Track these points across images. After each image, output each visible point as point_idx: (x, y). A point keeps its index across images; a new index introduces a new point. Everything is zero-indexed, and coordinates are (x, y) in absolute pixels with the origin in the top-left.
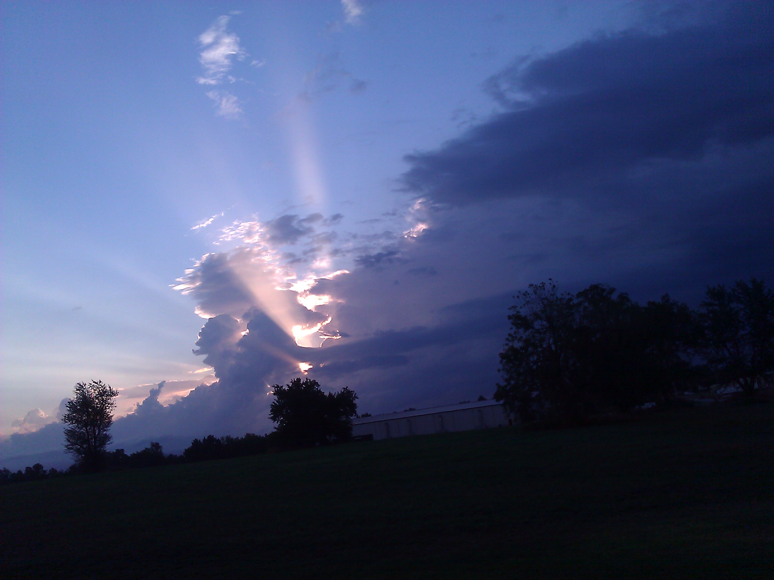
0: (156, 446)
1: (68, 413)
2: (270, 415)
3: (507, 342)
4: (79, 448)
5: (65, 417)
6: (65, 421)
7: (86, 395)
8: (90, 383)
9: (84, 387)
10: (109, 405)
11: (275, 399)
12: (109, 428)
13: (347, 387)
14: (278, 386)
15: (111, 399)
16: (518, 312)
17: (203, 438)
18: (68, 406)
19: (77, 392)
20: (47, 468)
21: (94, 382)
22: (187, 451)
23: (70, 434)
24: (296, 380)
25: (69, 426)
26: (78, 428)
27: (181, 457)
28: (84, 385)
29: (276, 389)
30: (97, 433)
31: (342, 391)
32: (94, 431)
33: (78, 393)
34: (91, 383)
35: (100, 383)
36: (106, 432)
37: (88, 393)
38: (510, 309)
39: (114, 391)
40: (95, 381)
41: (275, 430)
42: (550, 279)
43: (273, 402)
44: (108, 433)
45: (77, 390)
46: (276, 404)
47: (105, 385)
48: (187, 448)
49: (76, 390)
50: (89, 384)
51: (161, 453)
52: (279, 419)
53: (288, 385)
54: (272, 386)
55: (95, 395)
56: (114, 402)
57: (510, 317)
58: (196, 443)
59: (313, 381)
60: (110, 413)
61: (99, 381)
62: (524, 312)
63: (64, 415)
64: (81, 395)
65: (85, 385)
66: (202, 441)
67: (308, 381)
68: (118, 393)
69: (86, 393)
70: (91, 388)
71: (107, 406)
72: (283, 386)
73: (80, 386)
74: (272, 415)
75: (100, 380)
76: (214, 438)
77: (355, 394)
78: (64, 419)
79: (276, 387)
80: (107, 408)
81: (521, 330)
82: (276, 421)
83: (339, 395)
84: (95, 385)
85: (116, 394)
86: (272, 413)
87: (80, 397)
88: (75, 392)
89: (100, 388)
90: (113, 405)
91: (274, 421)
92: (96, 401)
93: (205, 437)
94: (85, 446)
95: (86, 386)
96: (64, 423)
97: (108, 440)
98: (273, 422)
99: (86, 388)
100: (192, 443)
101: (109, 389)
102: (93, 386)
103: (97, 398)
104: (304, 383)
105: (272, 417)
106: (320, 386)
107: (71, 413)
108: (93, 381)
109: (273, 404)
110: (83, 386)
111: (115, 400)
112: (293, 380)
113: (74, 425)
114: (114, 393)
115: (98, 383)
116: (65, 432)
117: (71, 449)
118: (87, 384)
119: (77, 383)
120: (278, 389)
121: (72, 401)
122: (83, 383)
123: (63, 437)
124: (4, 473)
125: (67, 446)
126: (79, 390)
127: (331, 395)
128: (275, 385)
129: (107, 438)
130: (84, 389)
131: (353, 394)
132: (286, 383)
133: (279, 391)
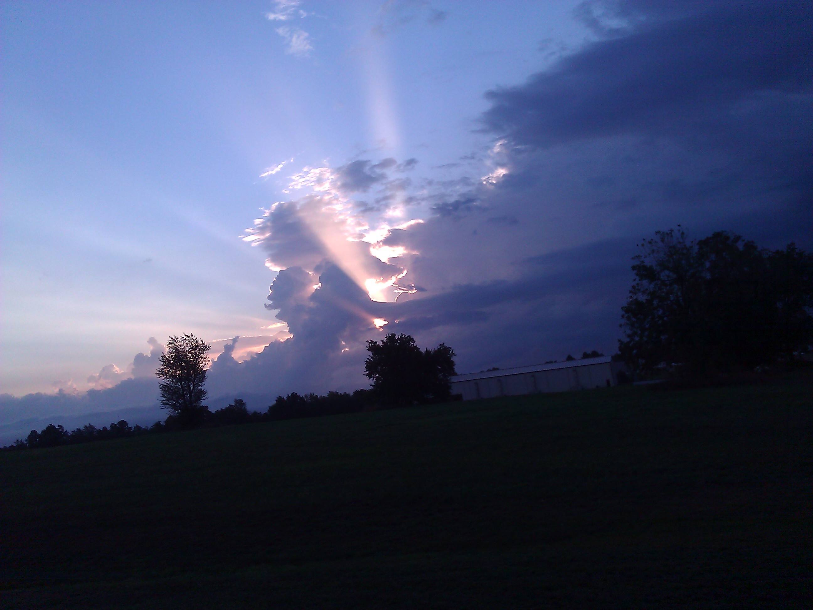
0: (240, 403)
1: (162, 368)
2: (365, 371)
3: (631, 295)
4: (174, 403)
5: (159, 371)
6: (159, 376)
7: (179, 348)
9: (176, 341)
10: (203, 360)
11: (369, 355)
12: (203, 383)
13: (444, 343)
14: (372, 342)
15: (203, 353)
16: (643, 262)
17: (287, 395)
18: (162, 360)
19: (169, 345)
20: (131, 424)
21: (186, 336)
22: (272, 409)
23: (165, 388)
24: (391, 335)
25: (163, 380)
26: (173, 383)
27: (266, 414)
29: (370, 344)
30: (192, 389)
31: (439, 347)
32: (189, 386)
33: (171, 347)
34: (183, 337)
36: (200, 387)
37: (180, 347)
38: (633, 258)
39: (206, 345)
41: (372, 388)
42: (679, 226)
43: (368, 359)
44: (203, 388)
45: (170, 343)
46: (371, 360)
47: (196, 339)
48: (271, 406)
49: (168, 344)
50: (181, 338)
51: (245, 409)
52: (374, 376)
53: (382, 341)
54: (367, 342)
55: (187, 349)
56: (206, 356)
57: (634, 268)
58: (280, 400)
59: (408, 336)
60: (203, 368)
61: (191, 334)
62: (649, 262)
63: (158, 370)
64: (174, 349)
65: (177, 338)
66: (285, 398)
67: (403, 336)
68: (210, 346)
69: (178, 347)
70: (183, 342)
71: (201, 360)
72: (377, 342)
73: (172, 340)
74: (367, 372)
76: (298, 396)
77: (453, 351)
78: (158, 373)
79: (370, 343)
80: (200, 362)
81: (645, 282)
82: (372, 378)
83: (435, 351)
84: (187, 338)
85: (209, 348)
86: (367, 369)
87: (173, 351)
88: (167, 346)
89: (192, 341)
90: (206, 360)
92: (189, 355)
93: (288, 395)
94: (180, 401)
95: (178, 340)
96: (159, 378)
97: (203, 396)
98: (369, 379)
99: (178, 341)
100: (276, 400)
101: (201, 342)
102: (185, 339)
103: (190, 352)
104: (398, 339)
105: (367, 374)
106: (416, 342)
107: (165, 367)
108: (184, 334)
109: (368, 361)
110: (175, 339)
111: (208, 354)
112: (388, 335)
113: (168, 379)
114: (207, 347)
116: (160, 386)
117: (167, 404)
118: (180, 338)
119: (170, 337)
120: (372, 344)
121: (165, 355)
122: (175, 337)
123: (158, 392)
124: (90, 429)
125: (162, 401)
126: (172, 344)
127: (427, 352)
128: (369, 341)
129: (202, 393)
130: (177, 342)
131: (450, 351)
132: (380, 339)
133: (373, 347)
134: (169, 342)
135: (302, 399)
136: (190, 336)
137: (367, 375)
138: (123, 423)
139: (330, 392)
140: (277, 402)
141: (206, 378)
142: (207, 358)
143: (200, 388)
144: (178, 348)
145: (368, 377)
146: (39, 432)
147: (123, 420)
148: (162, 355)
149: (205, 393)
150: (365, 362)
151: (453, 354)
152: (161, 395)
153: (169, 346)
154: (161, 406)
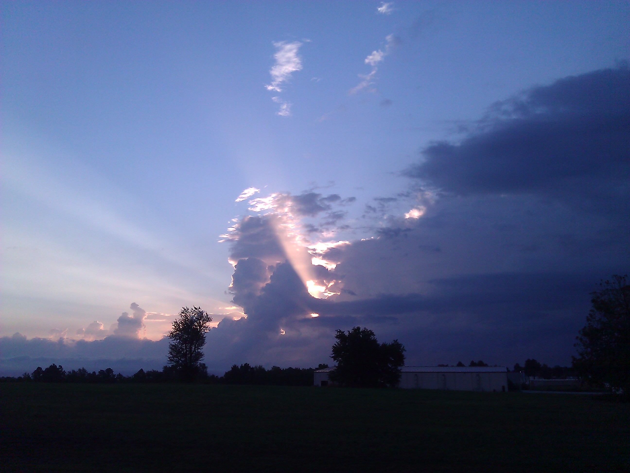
1: (173, 331)
2: (332, 354)
3: (588, 321)
10: (205, 329)
11: (336, 342)
12: (202, 347)
13: (397, 340)
15: (206, 323)
16: (599, 297)
17: (241, 365)
18: (174, 325)
20: (116, 373)
21: (195, 308)
22: (227, 374)
23: (173, 348)
24: (356, 327)
25: (173, 341)
26: (180, 344)
27: (222, 378)
30: (193, 350)
32: (191, 348)
37: (190, 316)
38: (592, 294)
39: (209, 317)
40: (196, 307)
41: (335, 368)
43: (335, 344)
44: (201, 351)
45: (182, 313)
46: (337, 346)
47: (202, 311)
48: (227, 372)
50: (192, 309)
52: (338, 359)
53: (349, 332)
54: (336, 331)
55: (194, 319)
56: (208, 326)
57: (592, 301)
58: (235, 368)
59: (369, 331)
60: (203, 335)
61: (199, 307)
62: (604, 298)
63: (171, 332)
64: (184, 317)
66: (239, 367)
67: (366, 330)
68: (212, 319)
70: (192, 312)
71: (203, 328)
72: (344, 332)
73: (184, 310)
74: (334, 355)
77: (404, 347)
78: (169, 335)
79: (339, 332)
80: (203, 330)
82: (336, 361)
83: (390, 346)
84: (196, 310)
85: (211, 320)
87: (183, 319)
88: (180, 314)
89: (199, 313)
90: (207, 329)
92: (195, 323)
95: (189, 310)
96: (170, 338)
97: (200, 357)
98: (334, 361)
99: (189, 312)
101: (206, 315)
102: (194, 311)
103: (196, 321)
104: (362, 332)
106: (375, 336)
107: (176, 331)
108: (194, 307)
109: (335, 345)
110: (187, 310)
112: (354, 328)
113: (177, 341)
114: (209, 319)
116: (170, 345)
117: (173, 360)
119: (183, 307)
120: (340, 333)
121: (177, 321)
122: (187, 308)
123: (167, 350)
124: (83, 372)
125: (169, 358)
126: (184, 313)
127: (384, 345)
128: (338, 330)
129: (200, 355)
130: (187, 312)
131: (402, 346)
132: (347, 330)
133: (341, 336)
134: (182, 311)
135: (253, 368)
136: (198, 309)
137: (332, 357)
138: (109, 371)
139: (273, 366)
140: (232, 369)
141: (205, 344)
142: (208, 328)
143: (199, 351)
144: (188, 317)
145: (333, 359)
146: (44, 369)
147: (110, 368)
148: (175, 321)
149: (203, 355)
150: (333, 346)
151: (404, 350)
152: (169, 353)
153: (182, 315)
154: (168, 361)
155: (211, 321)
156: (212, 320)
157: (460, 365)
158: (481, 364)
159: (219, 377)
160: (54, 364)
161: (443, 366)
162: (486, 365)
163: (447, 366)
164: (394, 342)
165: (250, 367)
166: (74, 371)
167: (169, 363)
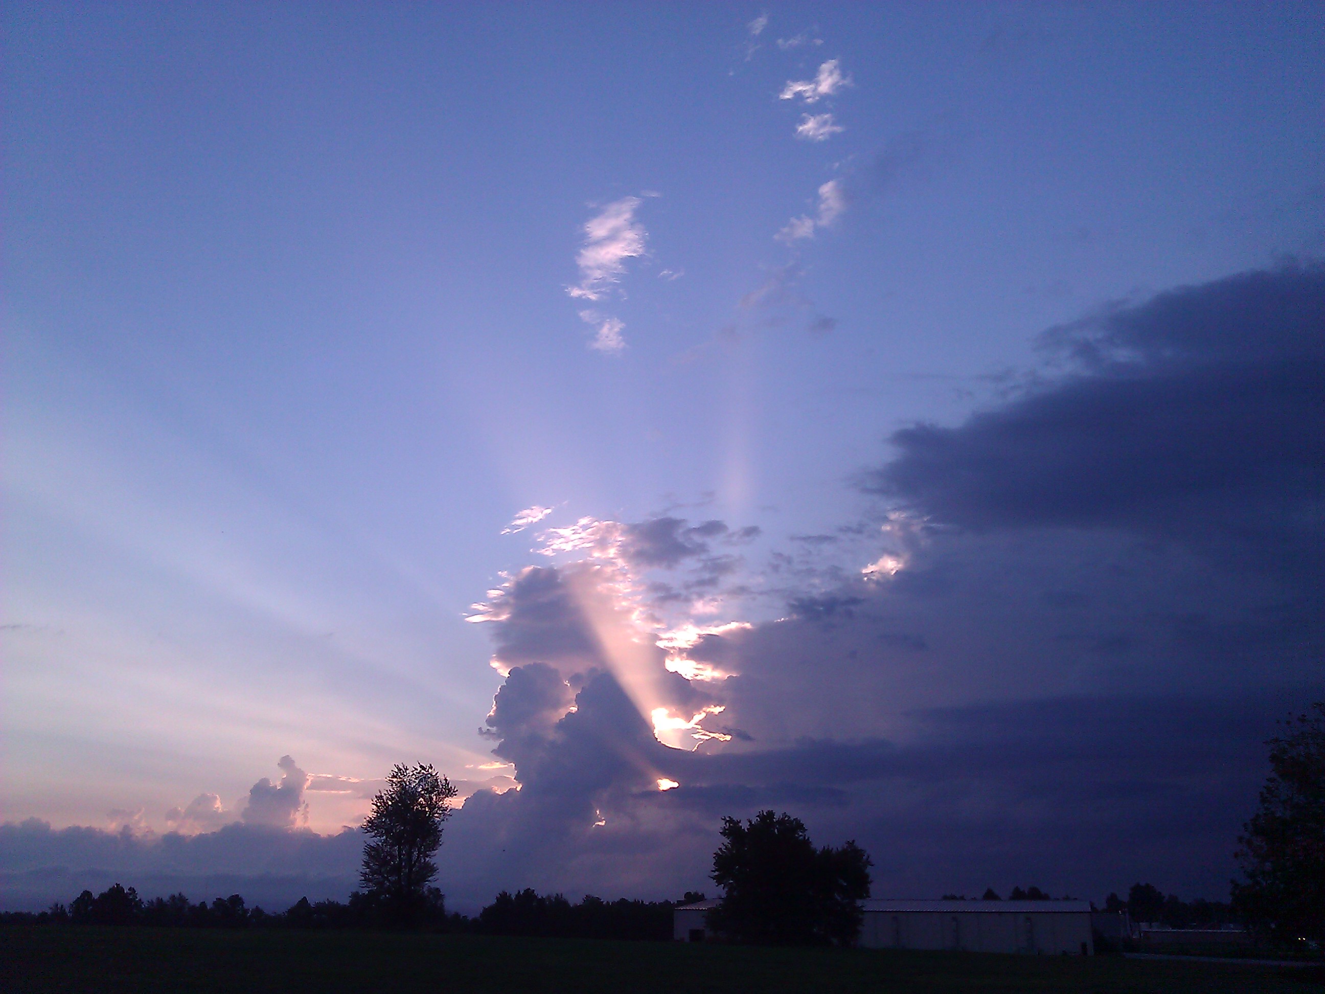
1: (374, 816)
2: (712, 871)
3: (1262, 803)
5: (368, 822)
6: (367, 830)
7: (407, 787)
8: (415, 767)
9: (405, 774)
11: (723, 844)
12: (434, 853)
14: (731, 821)
15: (444, 800)
16: (1286, 751)
17: (517, 891)
18: (375, 803)
19: (393, 779)
21: (421, 766)
22: (487, 912)
23: (373, 853)
24: (766, 813)
25: (372, 839)
26: (386, 845)
27: (475, 920)
28: (405, 769)
29: (727, 824)
30: (415, 859)
31: (845, 847)
32: (410, 854)
33: (394, 783)
35: (429, 768)
36: (429, 858)
37: (409, 784)
39: (451, 786)
40: (423, 765)
41: (720, 902)
43: (720, 849)
44: (432, 861)
45: (394, 777)
46: (725, 852)
47: (436, 774)
48: (486, 907)
49: (390, 776)
50: (414, 769)
52: (726, 881)
53: (750, 822)
54: (723, 819)
55: (419, 790)
58: (503, 898)
59: (794, 819)
60: (439, 826)
61: (429, 765)
63: (368, 819)
64: (398, 787)
65: (407, 769)
66: (513, 897)
67: (786, 819)
68: (457, 791)
69: (406, 785)
70: (414, 776)
71: (437, 811)
72: (740, 822)
74: (717, 873)
75: (431, 765)
77: (868, 858)
78: (365, 825)
79: (728, 821)
80: (436, 815)
82: (723, 885)
83: (838, 853)
84: (421, 772)
85: (453, 793)
86: (716, 868)
87: (396, 790)
88: (389, 780)
89: (429, 778)
90: (446, 812)
91: (719, 884)
93: (519, 892)
95: (408, 772)
96: (366, 833)
97: (431, 874)
98: (717, 886)
99: (408, 775)
100: (497, 898)
101: (444, 782)
102: (419, 773)
103: (422, 796)
104: (778, 822)
105: (716, 875)
106: (806, 831)
107: (379, 816)
108: (419, 763)
109: (719, 852)
111: (450, 803)
112: (761, 813)
113: (381, 838)
114: (451, 791)
115: (426, 769)
116: (366, 848)
117: (370, 880)
118: (411, 769)
119: (395, 765)
120: (731, 825)
121: (383, 795)
122: (404, 767)
123: (360, 857)
124: (179, 901)
126: (396, 777)
127: (827, 852)
128: (726, 818)
129: (430, 870)
130: (405, 776)
131: (864, 855)
132: (747, 817)
133: (732, 830)
134: (393, 774)
135: (542, 899)
136: (428, 768)
137: (714, 878)
138: (236, 900)
139: (586, 895)
140: (497, 901)
141: (441, 845)
142: (448, 810)
143: (428, 861)
145: (716, 882)
146: (96, 896)
148: (377, 795)
149: (436, 870)
150: (715, 854)
151: (868, 862)
152: (364, 864)
153: (392, 781)
154: (360, 882)
155: (456, 795)
156: (456, 793)
157: (990, 896)
158: (1035, 895)
159: (470, 918)
160: (119, 884)
161: (953, 898)
162: (1045, 897)
163: (962, 898)
164: (847, 845)
165: (536, 897)
166: (160, 901)
167: (364, 886)
